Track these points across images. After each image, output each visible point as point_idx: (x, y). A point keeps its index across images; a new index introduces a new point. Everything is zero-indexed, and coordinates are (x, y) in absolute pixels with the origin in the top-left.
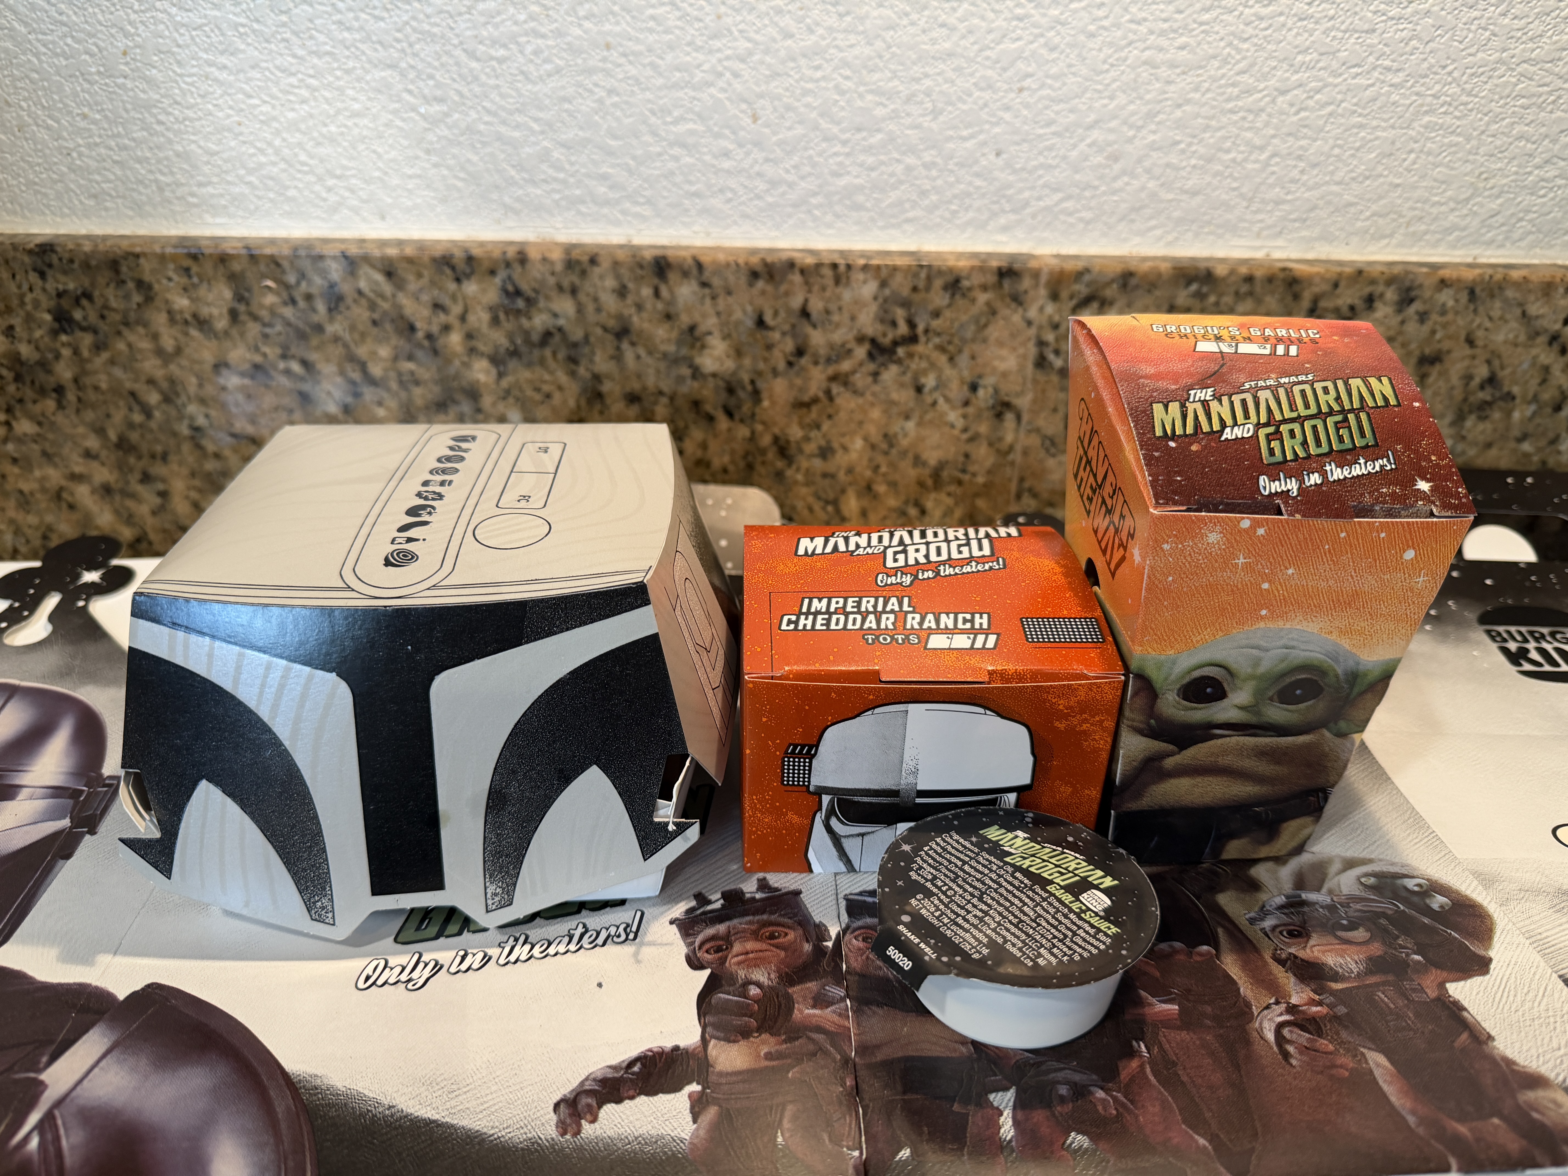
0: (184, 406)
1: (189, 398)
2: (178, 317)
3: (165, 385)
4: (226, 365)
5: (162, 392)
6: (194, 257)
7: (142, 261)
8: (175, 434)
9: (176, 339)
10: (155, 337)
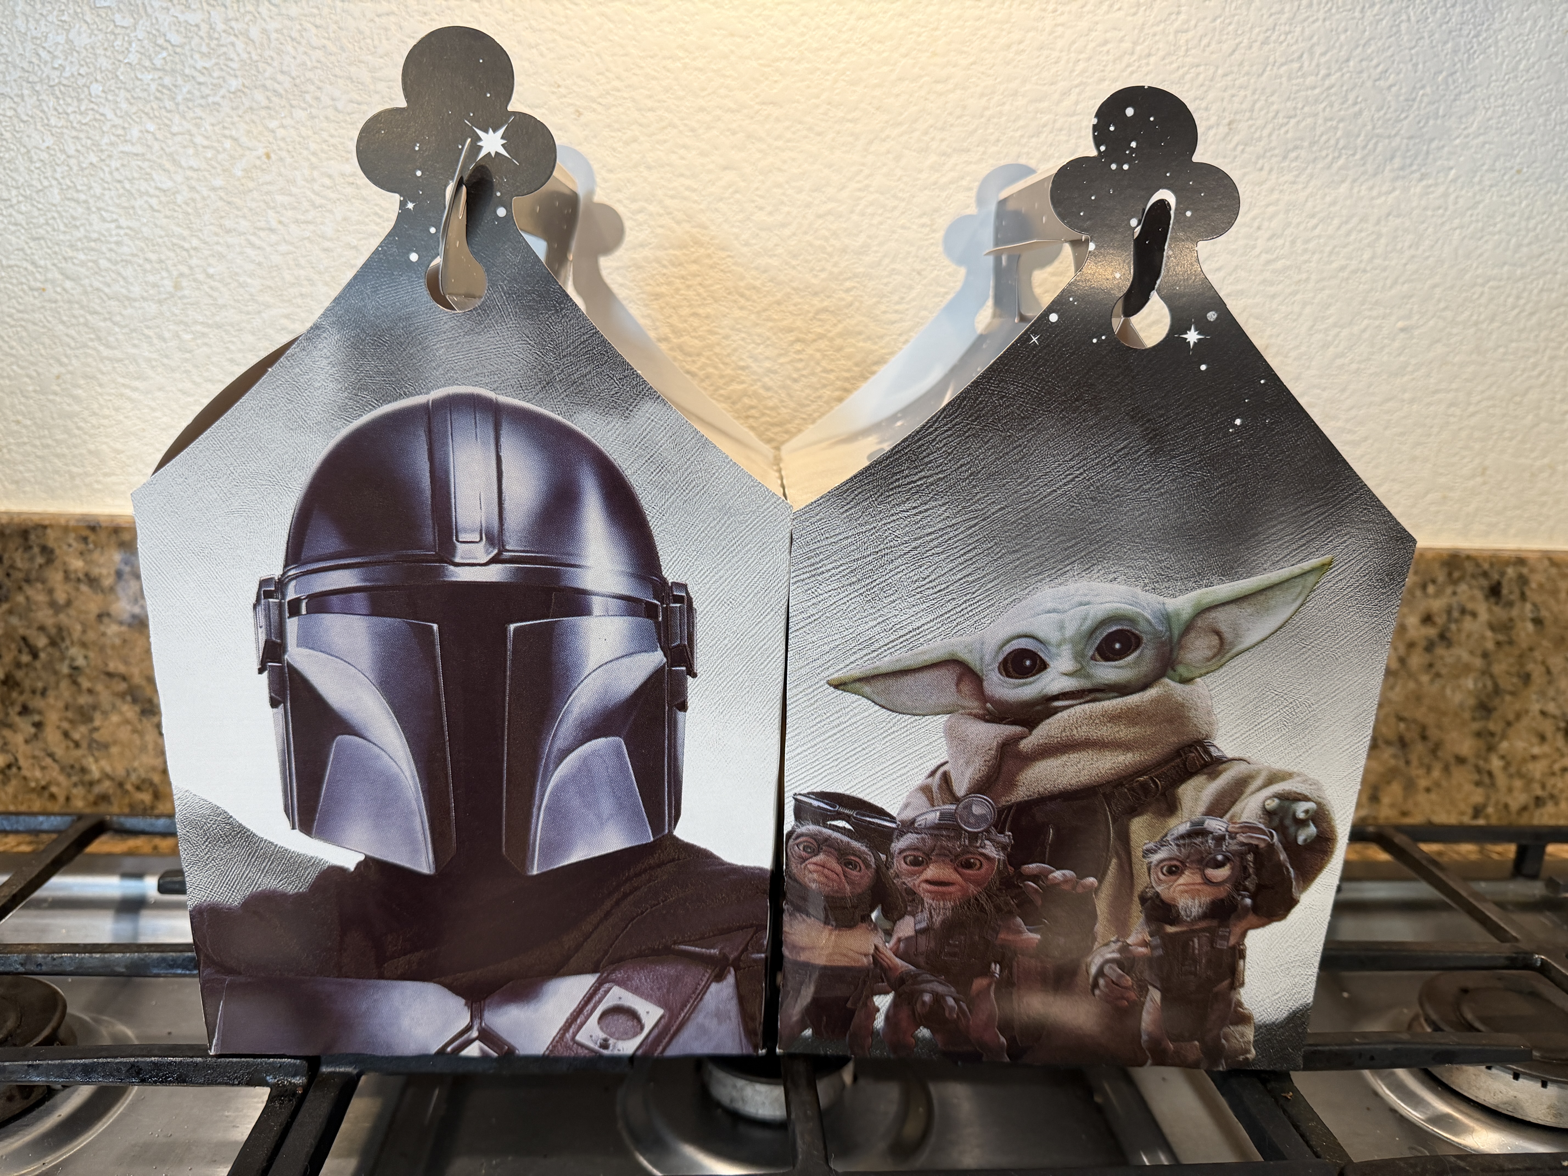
0: (67, 648)
1: (72, 643)
2: (73, 576)
3: (53, 631)
4: (108, 615)
5: (49, 637)
6: (93, 528)
7: (49, 531)
8: (56, 673)
9: (68, 594)
10: (51, 592)
